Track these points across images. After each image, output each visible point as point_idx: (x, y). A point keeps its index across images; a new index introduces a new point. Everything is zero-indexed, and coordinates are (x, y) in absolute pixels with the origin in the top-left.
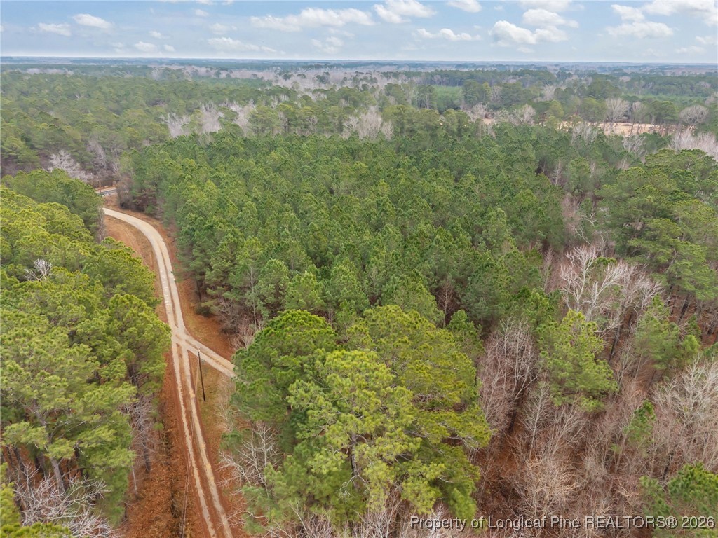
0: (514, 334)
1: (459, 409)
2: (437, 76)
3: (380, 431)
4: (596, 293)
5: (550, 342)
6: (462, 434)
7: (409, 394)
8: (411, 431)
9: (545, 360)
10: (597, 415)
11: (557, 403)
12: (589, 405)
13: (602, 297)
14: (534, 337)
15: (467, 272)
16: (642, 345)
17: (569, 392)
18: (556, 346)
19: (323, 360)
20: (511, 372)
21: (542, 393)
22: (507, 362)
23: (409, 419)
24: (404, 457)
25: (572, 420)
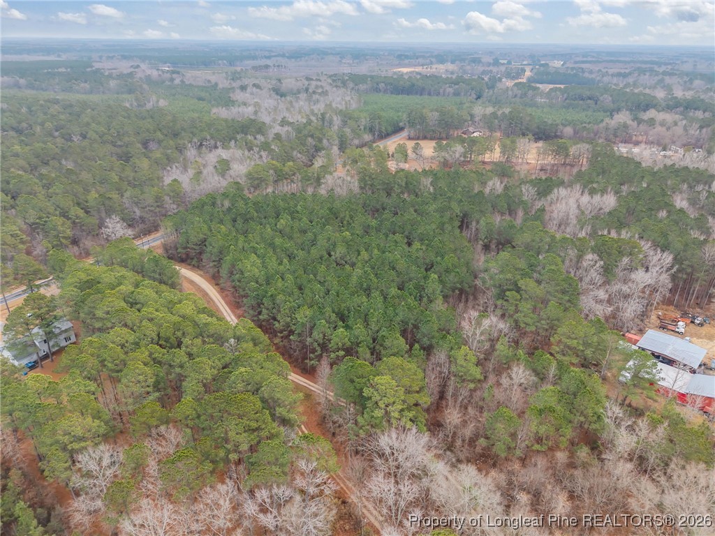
0: (440, 356)
1: (418, 392)
2: (382, 84)
3: (394, 403)
4: (478, 332)
5: (456, 359)
6: (420, 402)
7: (403, 389)
8: (404, 401)
9: (453, 369)
10: (475, 390)
11: (459, 386)
12: (472, 386)
13: (482, 334)
14: (449, 357)
15: (418, 321)
16: (498, 356)
17: (464, 381)
18: (458, 361)
19: (373, 380)
20: (440, 373)
21: (452, 383)
22: (438, 368)
23: (403, 398)
24: (402, 410)
25: (464, 393)
